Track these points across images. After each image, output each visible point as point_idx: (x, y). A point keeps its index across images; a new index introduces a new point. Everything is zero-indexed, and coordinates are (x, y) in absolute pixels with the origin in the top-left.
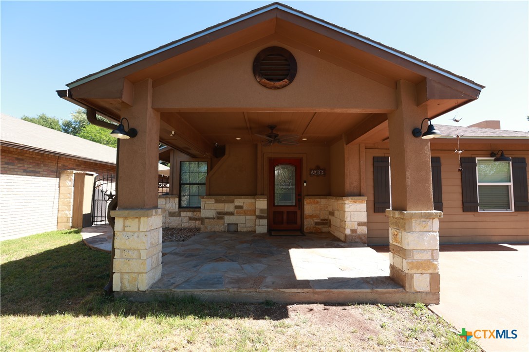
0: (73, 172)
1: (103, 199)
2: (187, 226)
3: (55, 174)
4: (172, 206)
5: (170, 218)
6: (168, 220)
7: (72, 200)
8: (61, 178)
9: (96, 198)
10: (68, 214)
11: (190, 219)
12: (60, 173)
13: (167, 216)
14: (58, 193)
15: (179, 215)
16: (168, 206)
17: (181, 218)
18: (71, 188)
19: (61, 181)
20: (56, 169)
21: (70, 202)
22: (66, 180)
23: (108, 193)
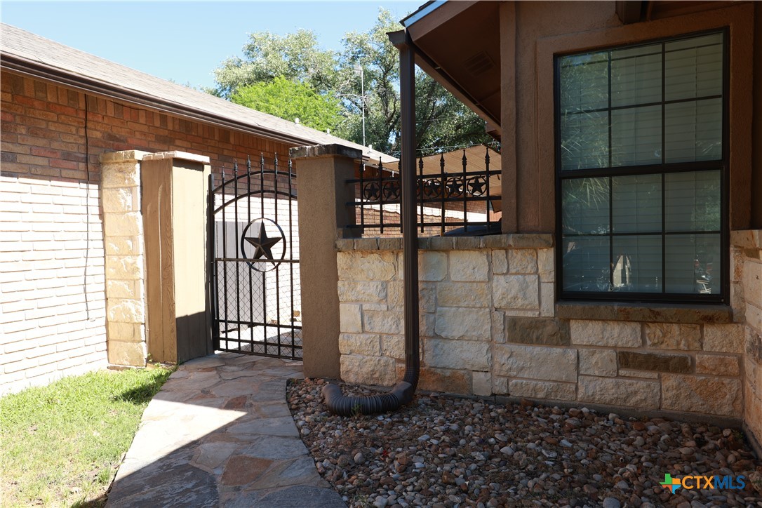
0: (132, 156)
1: (241, 256)
2: (608, 398)
3: (82, 165)
4: (524, 288)
5: (515, 348)
6: (501, 358)
7: (140, 262)
8: (106, 184)
9: (219, 254)
10: (133, 311)
11: (626, 359)
12: (99, 165)
13: (499, 337)
14: (100, 236)
15: (563, 339)
16: (505, 288)
17: (571, 354)
18: (135, 218)
19: (106, 193)
20: (83, 150)
21: (135, 270)
22: (117, 189)
23: (254, 233)
